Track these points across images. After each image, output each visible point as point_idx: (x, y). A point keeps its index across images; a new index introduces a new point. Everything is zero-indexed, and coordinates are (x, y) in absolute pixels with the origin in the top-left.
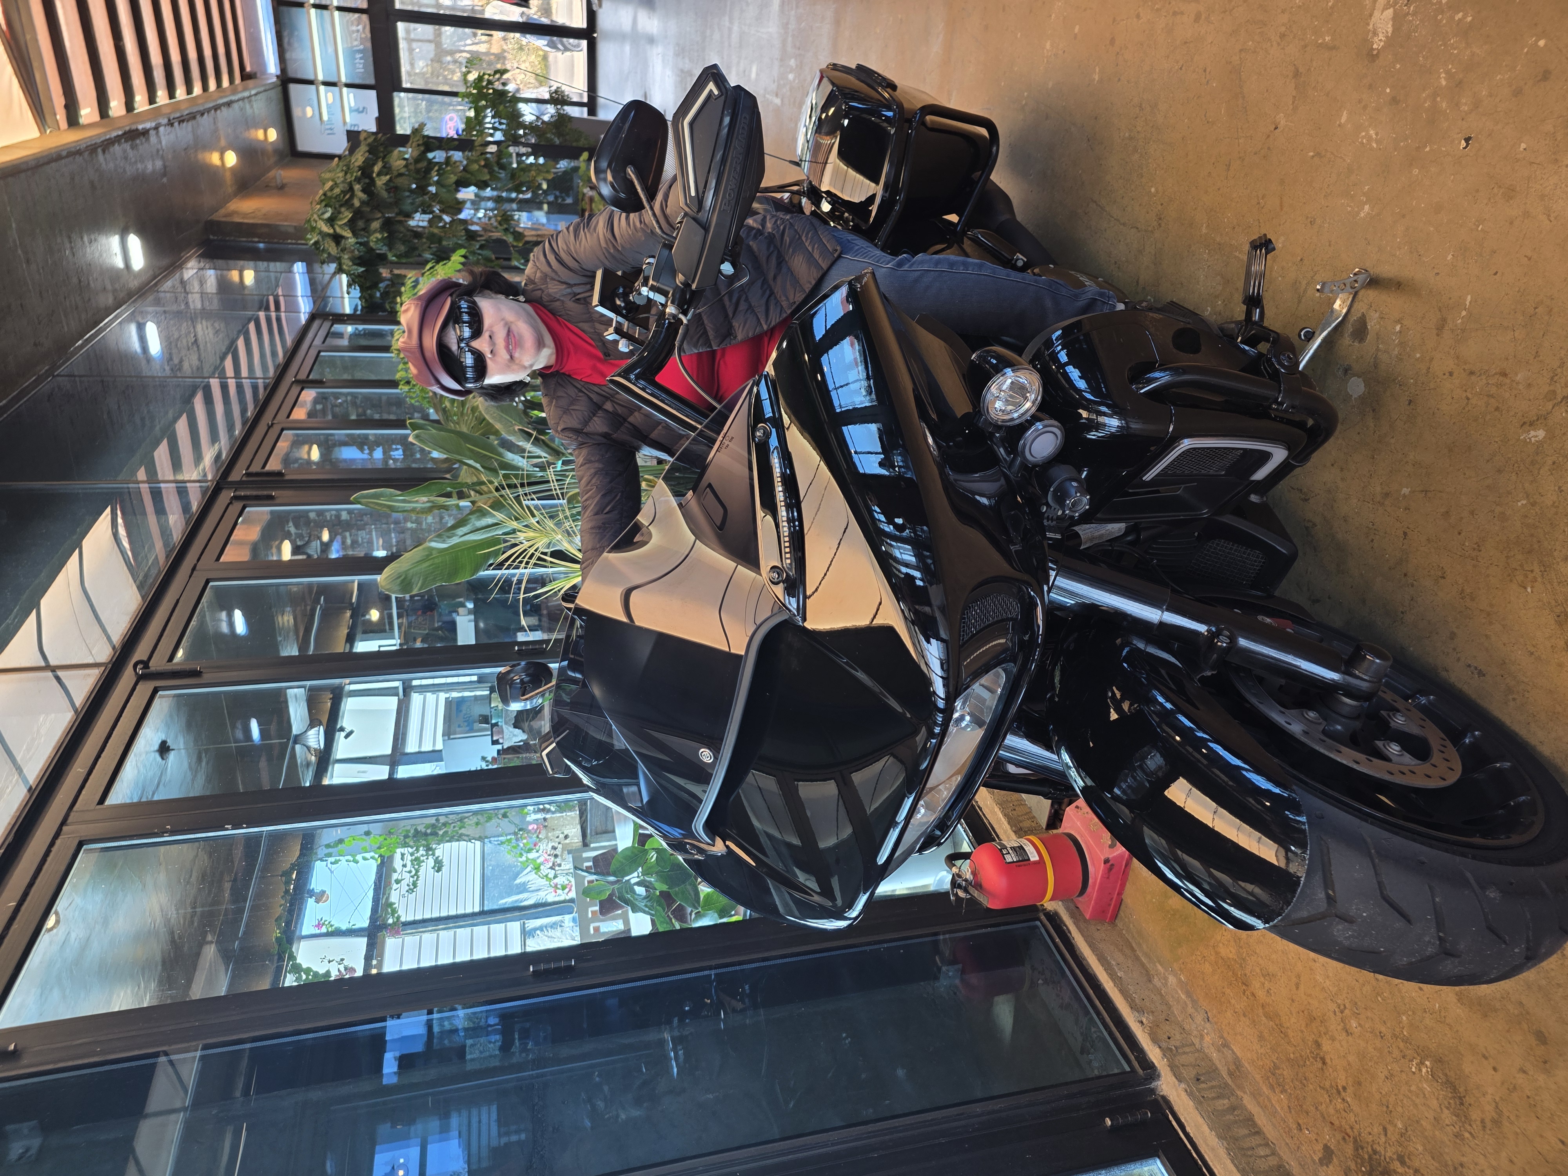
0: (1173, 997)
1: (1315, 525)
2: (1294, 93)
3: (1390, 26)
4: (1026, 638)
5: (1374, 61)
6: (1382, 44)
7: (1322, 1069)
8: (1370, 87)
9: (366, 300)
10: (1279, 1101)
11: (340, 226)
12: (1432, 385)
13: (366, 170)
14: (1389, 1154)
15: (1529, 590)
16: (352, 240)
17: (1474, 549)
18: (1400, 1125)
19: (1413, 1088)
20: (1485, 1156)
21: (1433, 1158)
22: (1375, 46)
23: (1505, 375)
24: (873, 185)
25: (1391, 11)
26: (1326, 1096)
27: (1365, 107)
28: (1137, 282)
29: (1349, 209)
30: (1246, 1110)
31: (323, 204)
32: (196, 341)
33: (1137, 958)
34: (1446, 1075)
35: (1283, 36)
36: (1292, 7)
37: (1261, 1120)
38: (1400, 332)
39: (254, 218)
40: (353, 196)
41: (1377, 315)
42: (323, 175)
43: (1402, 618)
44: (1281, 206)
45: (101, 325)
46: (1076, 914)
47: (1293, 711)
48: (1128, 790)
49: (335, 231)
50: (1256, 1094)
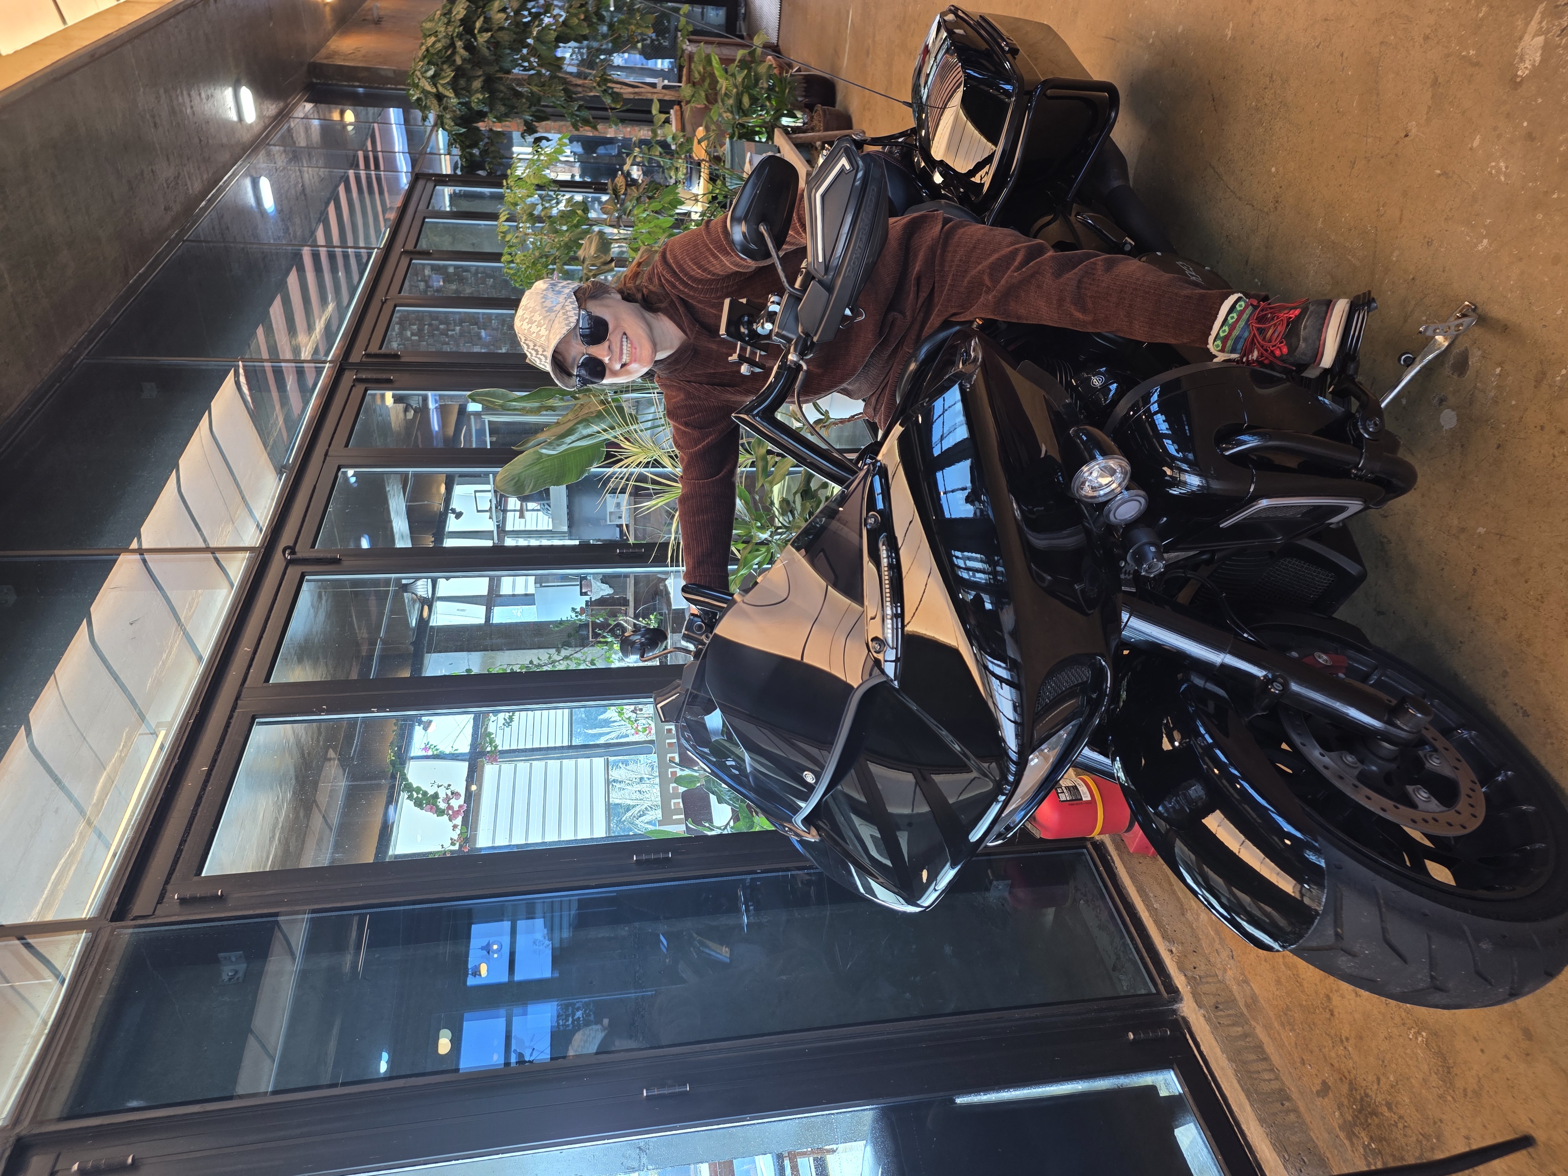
0: (1203, 931)
1: (1389, 542)
2: (1430, 103)
3: (1538, 55)
4: (1094, 696)
5: (1516, 89)
6: (1527, 72)
7: (1330, 1019)
8: (1508, 115)
9: (467, 160)
10: (1289, 1037)
11: (443, 85)
12: (1522, 435)
13: (467, 23)
14: (1378, 1099)
16: (454, 100)
17: (1538, 600)
18: (1392, 1078)
19: (1408, 1051)
20: (1462, 1117)
21: (1417, 1111)
22: (1519, 73)
24: (991, 145)
25: (1542, 39)
26: (1330, 1042)
27: (1499, 136)
28: (1247, 262)
30: (1258, 1038)
31: (426, 61)
32: (303, 190)
33: (1174, 892)
34: (1439, 1047)
35: (1427, 38)
36: (1440, 9)
37: (1270, 1048)
38: (1500, 375)
39: (353, 60)
40: (454, 53)
41: (1480, 353)
42: (424, 24)
43: (1460, 648)
44: (1401, 219)
45: (221, 183)
46: (1120, 846)
47: (1332, 754)
48: (1171, 810)
49: (438, 91)
50: (1268, 1027)
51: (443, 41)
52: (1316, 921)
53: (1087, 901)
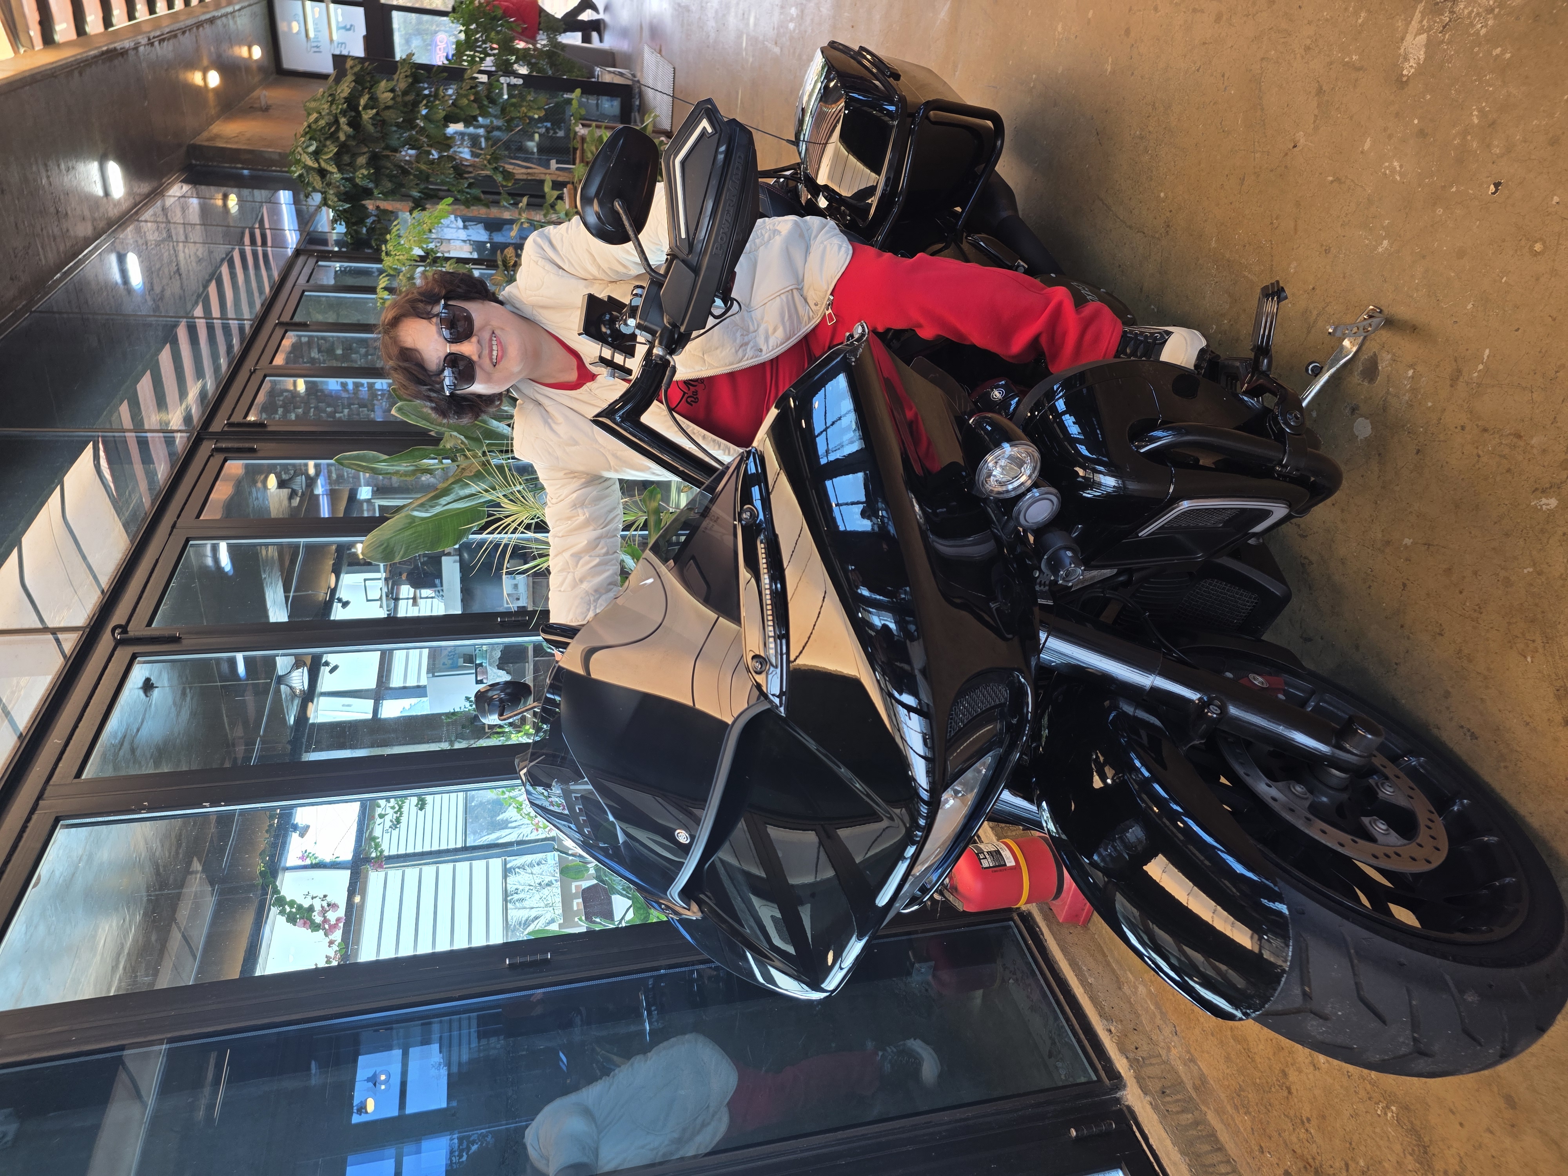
0: (1142, 1006)
1: (1311, 563)
2: (1316, 112)
3: (1422, 53)
4: (1014, 721)
5: (1403, 89)
6: (1413, 70)
7: (1287, 1098)
8: (1397, 115)
9: (352, 237)
10: (1243, 1121)
11: (325, 160)
12: (1442, 437)
13: (352, 102)
15: (1529, 659)
16: (338, 176)
17: (1475, 611)
18: (1362, 1163)
19: (1378, 1130)
22: (1405, 72)
23: (1519, 437)
24: (873, 175)
25: (1424, 36)
26: (1290, 1124)
27: (1390, 137)
29: (1367, 242)
30: (1210, 1125)
31: (308, 136)
32: (178, 269)
33: (1108, 964)
34: (1412, 1123)
35: (1308, 49)
36: (1319, 20)
37: (1224, 1136)
38: (1413, 377)
39: (237, 143)
40: (338, 129)
41: (1390, 356)
42: (308, 104)
43: (1396, 670)
44: (1296, 230)
45: (80, 257)
46: (1049, 916)
47: (1280, 784)
48: (1108, 859)
49: (320, 166)
50: (1220, 1112)
51: (327, 118)
52: (1283, 979)
53: (1016, 980)
